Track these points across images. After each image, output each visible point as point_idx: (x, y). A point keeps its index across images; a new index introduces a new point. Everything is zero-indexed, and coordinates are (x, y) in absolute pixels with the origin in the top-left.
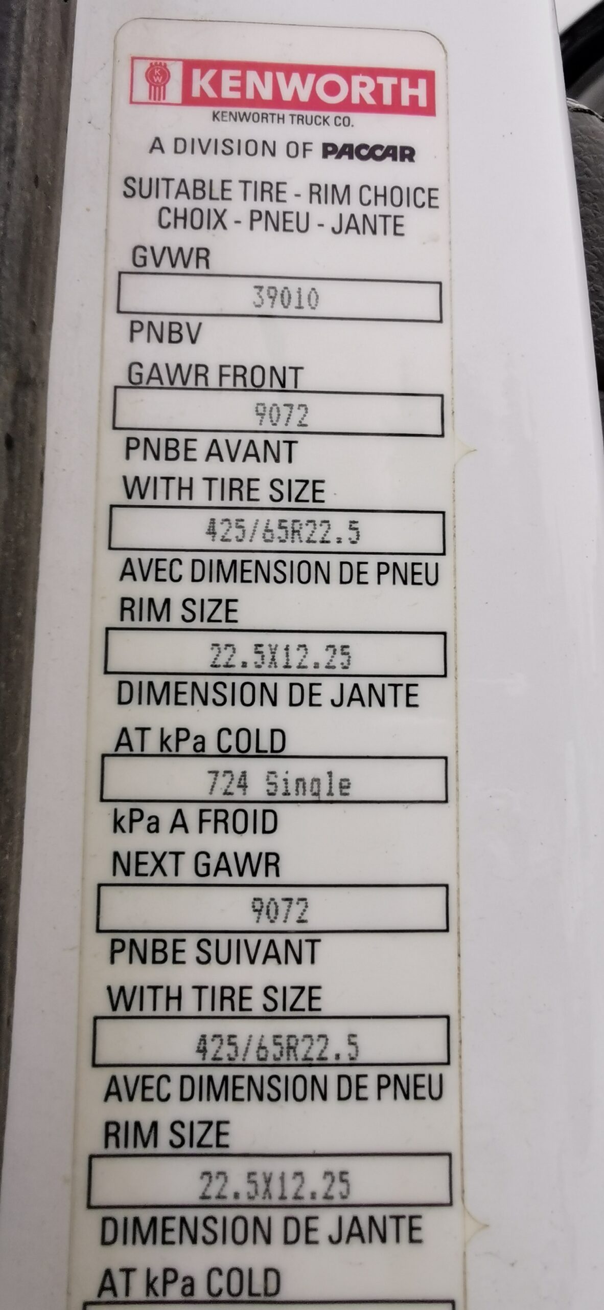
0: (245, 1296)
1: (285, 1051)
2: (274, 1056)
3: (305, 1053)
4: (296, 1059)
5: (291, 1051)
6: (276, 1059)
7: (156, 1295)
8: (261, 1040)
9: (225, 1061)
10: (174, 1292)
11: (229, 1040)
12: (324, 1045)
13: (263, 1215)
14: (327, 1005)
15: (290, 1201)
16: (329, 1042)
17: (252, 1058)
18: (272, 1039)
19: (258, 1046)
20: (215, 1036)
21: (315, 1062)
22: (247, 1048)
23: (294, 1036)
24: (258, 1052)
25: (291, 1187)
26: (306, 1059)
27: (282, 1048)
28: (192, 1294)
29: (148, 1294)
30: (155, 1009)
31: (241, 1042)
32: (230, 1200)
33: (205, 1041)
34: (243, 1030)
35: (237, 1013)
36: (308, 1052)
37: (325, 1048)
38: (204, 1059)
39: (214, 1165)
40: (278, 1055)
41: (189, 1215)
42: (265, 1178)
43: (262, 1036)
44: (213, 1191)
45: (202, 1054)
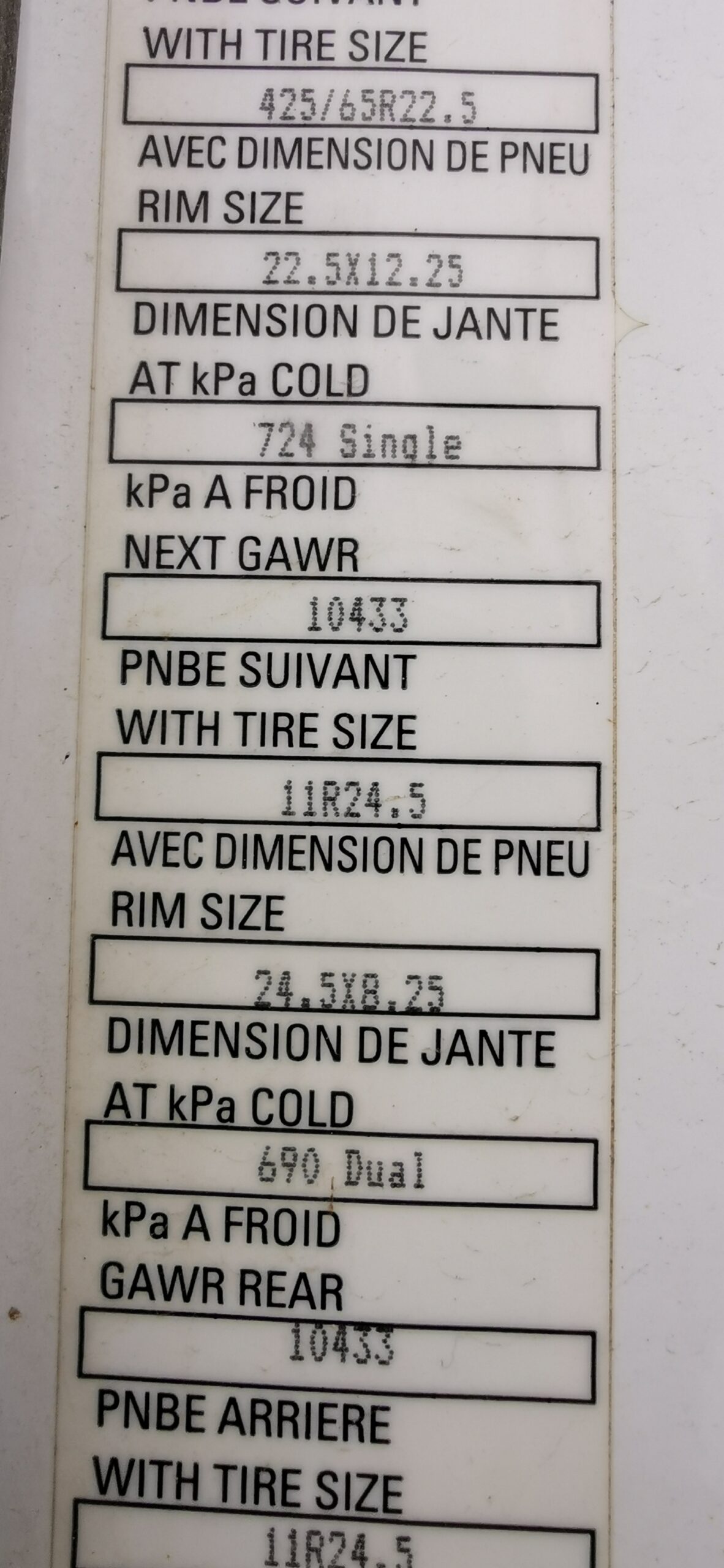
0: (322, 395)
1: (378, 109)
2: (364, 114)
3: (405, 112)
4: (393, 120)
5: (386, 109)
6: (365, 118)
7: (206, 393)
8: (346, 95)
9: (299, 120)
10: (230, 389)
11: (304, 95)
12: (430, 104)
13: (347, 303)
14: (433, 55)
15: (382, 287)
16: (436, 100)
17: (333, 117)
18: (361, 94)
19: (342, 102)
20: (285, 90)
21: (418, 123)
22: (327, 105)
23: (390, 92)
24: (341, 110)
25: (384, 272)
26: (405, 119)
27: (374, 105)
28: (252, 392)
29: (195, 392)
30: (206, 56)
31: (320, 99)
32: (304, 286)
33: (271, 96)
34: (321, 83)
35: (315, 62)
36: (408, 111)
37: (431, 107)
38: (270, 118)
39: (282, 243)
40: (368, 114)
41: (250, 302)
42: (350, 260)
43: (348, 91)
44: (281, 274)
45: (268, 112)
